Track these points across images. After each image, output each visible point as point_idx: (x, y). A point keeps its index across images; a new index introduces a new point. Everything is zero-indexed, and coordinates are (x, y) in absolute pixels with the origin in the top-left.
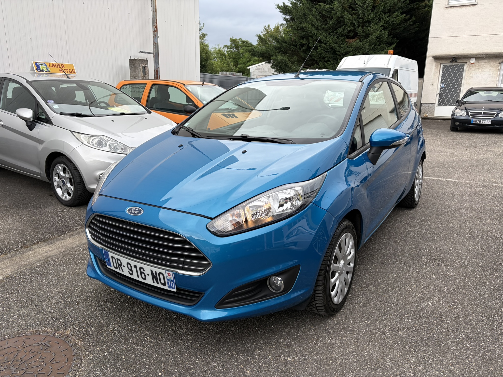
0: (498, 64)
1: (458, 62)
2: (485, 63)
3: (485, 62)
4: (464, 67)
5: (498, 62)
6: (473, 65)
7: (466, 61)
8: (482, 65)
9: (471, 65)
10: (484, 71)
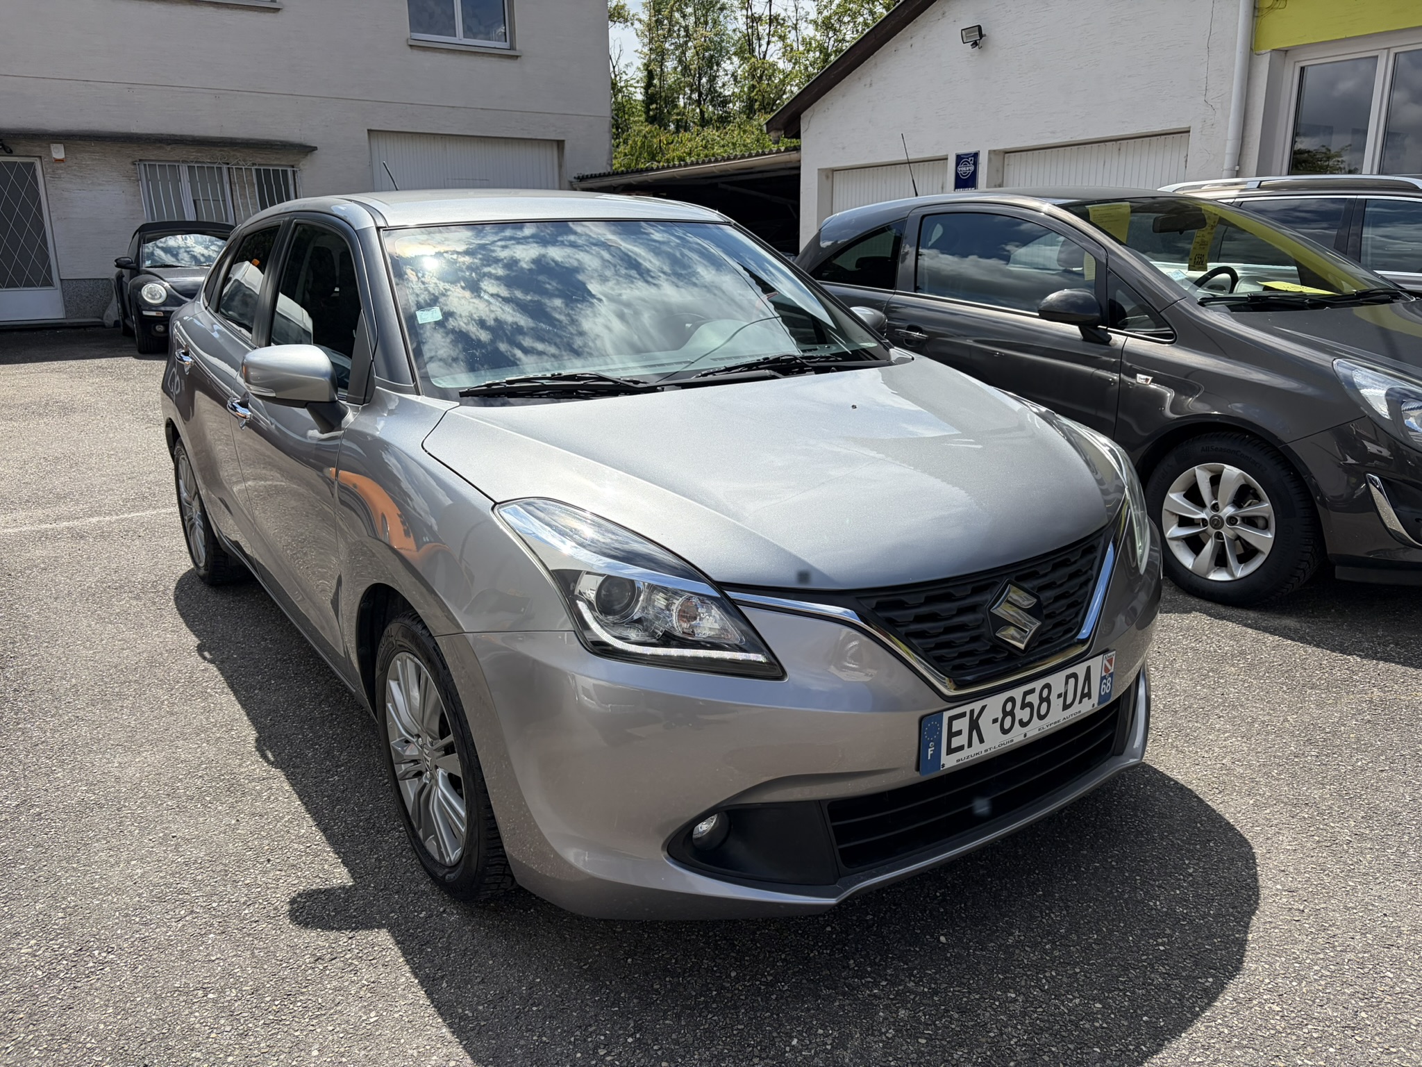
0: (133, 167)
1: (14, 154)
2: (95, 162)
3: (96, 159)
4: (35, 170)
5: (130, 160)
6: (62, 164)
7: (37, 150)
8: (88, 165)
9: (56, 165)
10: (100, 184)
